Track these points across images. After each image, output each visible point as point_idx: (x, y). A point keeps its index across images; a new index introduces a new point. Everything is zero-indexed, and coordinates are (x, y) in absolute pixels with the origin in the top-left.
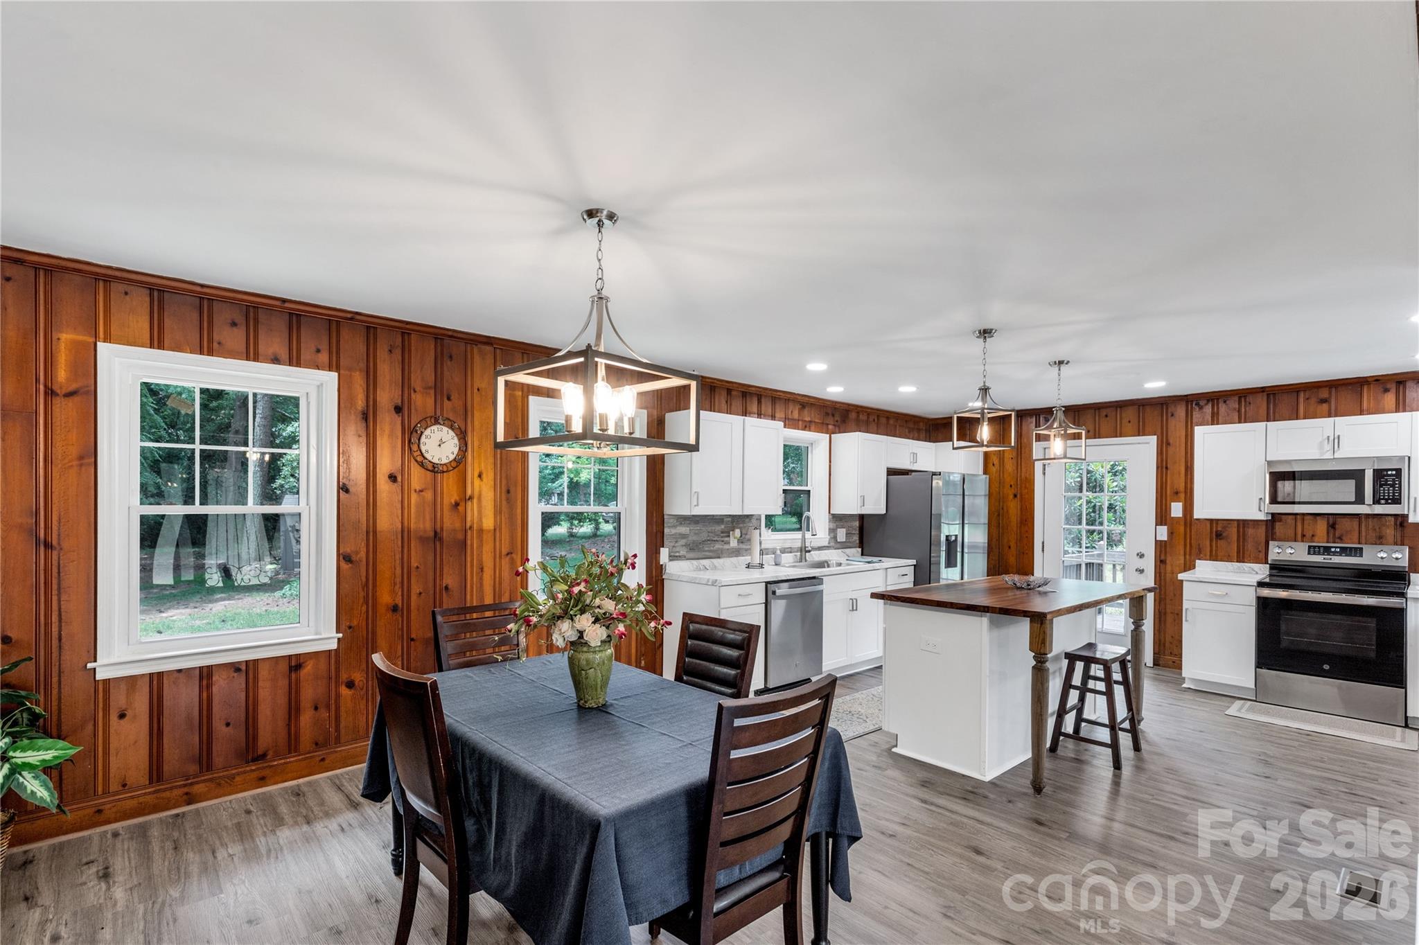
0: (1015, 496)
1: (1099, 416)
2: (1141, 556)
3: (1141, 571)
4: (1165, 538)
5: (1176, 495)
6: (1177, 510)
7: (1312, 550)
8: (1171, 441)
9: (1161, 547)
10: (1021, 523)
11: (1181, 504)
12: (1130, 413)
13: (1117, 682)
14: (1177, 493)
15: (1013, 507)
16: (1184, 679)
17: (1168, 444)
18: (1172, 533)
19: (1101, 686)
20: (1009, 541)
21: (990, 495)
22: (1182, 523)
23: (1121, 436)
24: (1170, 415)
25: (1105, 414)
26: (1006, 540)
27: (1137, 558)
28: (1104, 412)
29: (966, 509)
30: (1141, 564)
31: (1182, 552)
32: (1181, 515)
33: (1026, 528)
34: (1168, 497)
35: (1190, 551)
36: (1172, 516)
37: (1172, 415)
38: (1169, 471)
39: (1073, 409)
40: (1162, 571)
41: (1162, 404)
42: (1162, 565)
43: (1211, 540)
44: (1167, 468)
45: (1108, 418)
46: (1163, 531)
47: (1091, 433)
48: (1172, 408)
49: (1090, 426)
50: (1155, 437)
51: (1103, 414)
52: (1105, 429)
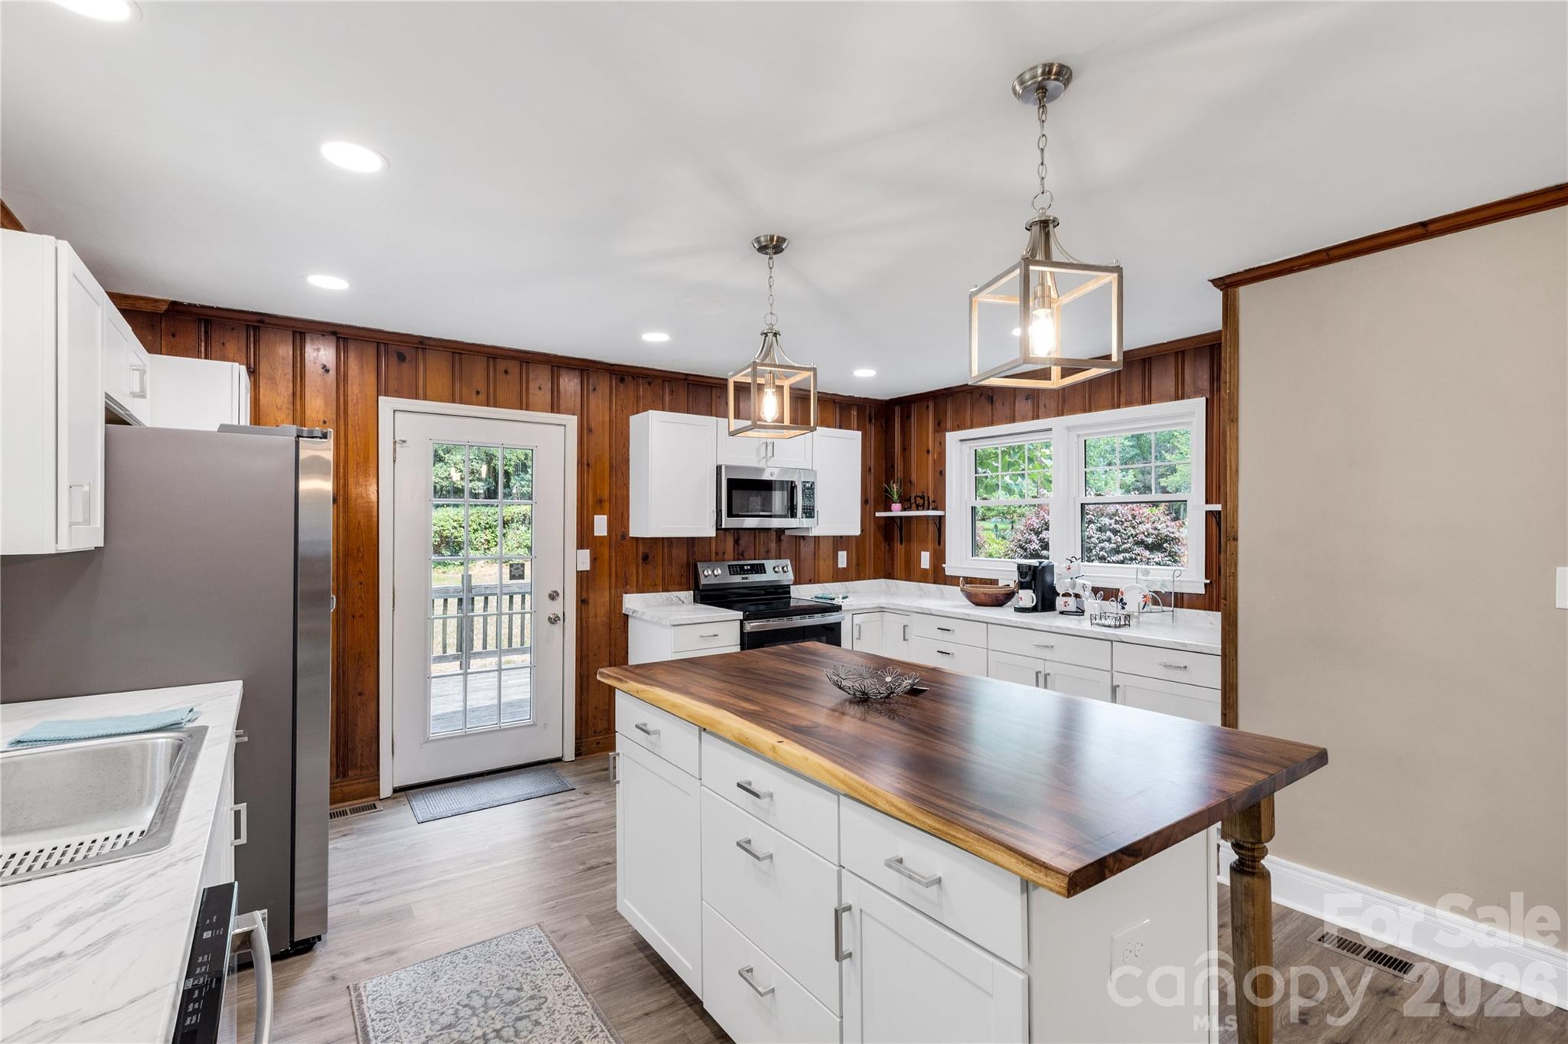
0: (335, 501)
1: (495, 369)
2: (554, 596)
3: (554, 620)
4: (587, 567)
5: (599, 506)
6: (601, 525)
7: (734, 570)
8: (593, 427)
9: (581, 579)
11: (606, 517)
12: (541, 372)
14: (600, 501)
17: (590, 430)
18: (595, 559)
22: (606, 543)
24: (591, 388)
25: (504, 368)
27: (549, 601)
28: (502, 365)
31: (607, 585)
32: (606, 534)
33: (360, 565)
34: (590, 509)
35: (616, 583)
36: (595, 535)
37: (594, 390)
38: (590, 470)
39: (452, 348)
40: (584, 616)
41: (582, 370)
42: (583, 607)
43: (637, 567)
44: (588, 465)
45: (508, 376)
46: (585, 555)
47: (483, 397)
48: (594, 379)
49: (480, 384)
50: (575, 418)
51: (501, 368)
52: (504, 393)
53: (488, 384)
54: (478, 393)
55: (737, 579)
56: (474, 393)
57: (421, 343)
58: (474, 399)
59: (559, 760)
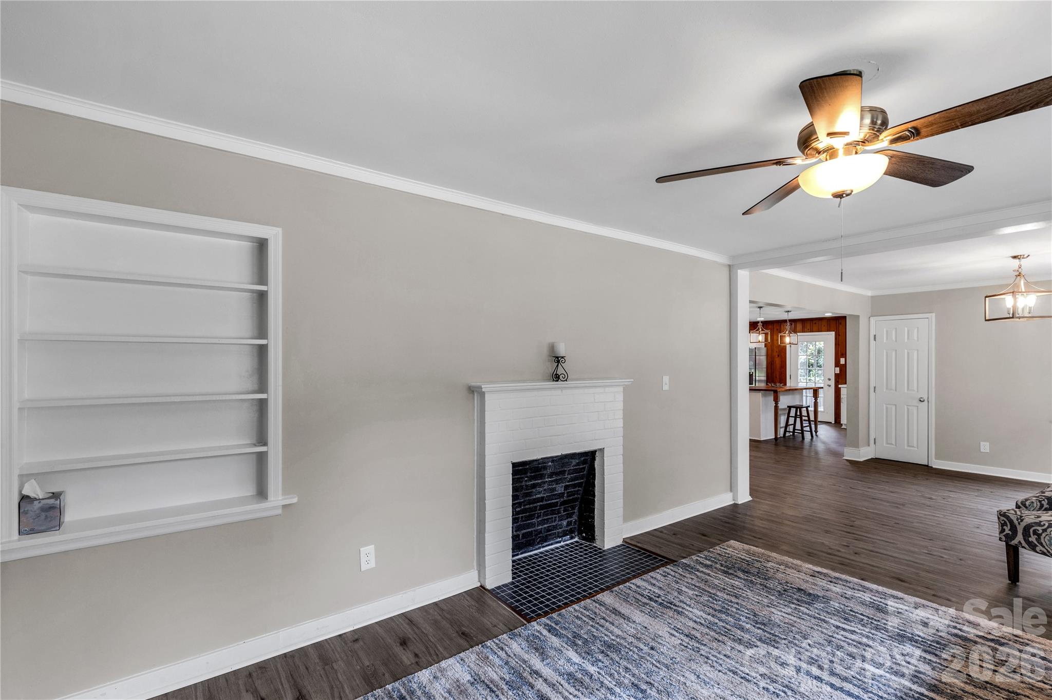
0: (778, 356)
2: (830, 380)
3: (830, 386)
4: (838, 372)
6: (842, 361)
8: (840, 334)
9: (836, 375)
10: (781, 367)
11: (843, 359)
12: (824, 323)
13: (813, 421)
14: (842, 354)
15: (778, 361)
16: (842, 424)
17: (839, 335)
18: (840, 370)
19: (806, 418)
20: (776, 375)
21: (767, 355)
23: (821, 332)
24: (837, 324)
26: (774, 375)
27: (828, 381)
29: (757, 362)
30: (829, 383)
32: (843, 363)
34: (839, 356)
36: (840, 364)
37: (839, 324)
46: (837, 369)
47: (809, 330)
48: (840, 321)
49: (809, 327)
50: (834, 332)
51: (814, 323)
52: (815, 328)
59: (831, 423)
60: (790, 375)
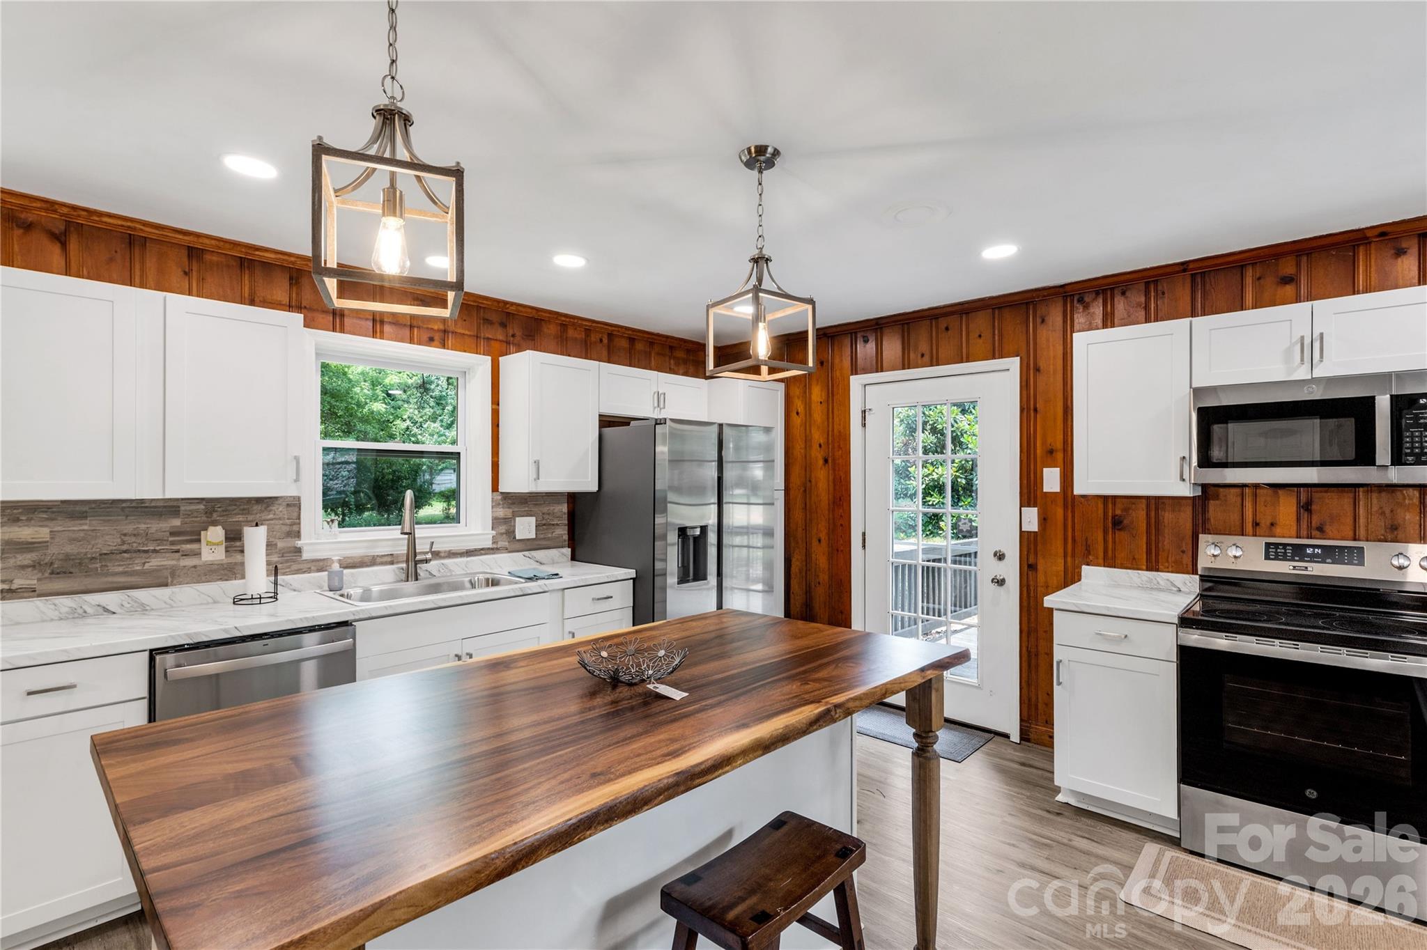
0: (826, 461)
1: (937, 327)
2: (1000, 556)
3: (1001, 582)
4: (1034, 527)
5: (1049, 457)
6: (1051, 480)
7: (1273, 551)
8: (1041, 366)
9: (1027, 541)
10: (834, 502)
11: (1056, 470)
12: (981, 322)
14: (1051, 452)
15: (822, 477)
17: (1037, 370)
18: (1045, 519)
22: (1060, 502)
23: (969, 360)
24: (1039, 320)
25: (945, 325)
26: (814, 530)
27: (994, 561)
28: (943, 323)
30: (999, 570)
31: (1061, 551)
32: (1058, 490)
33: (841, 511)
34: (1038, 460)
35: (1073, 549)
36: (1044, 491)
37: (1043, 321)
38: (1038, 416)
39: (900, 321)
40: (1031, 583)
41: (1027, 303)
42: (1030, 573)
43: (1105, 532)
44: (1035, 410)
45: (949, 332)
46: (1031, 515)
47: (927, 358)
48: (1042, 310)
49: (924, 347)
50: (1017, 359)
51: (943, 326)
52: (945, 350)
53: (932, 346)
54: (923, 355)
55: (1284, 567)
56: (919, 356)
57: (877, 324)
58: (920, 362)
59: (1006, 736)
60: (864, 534)
